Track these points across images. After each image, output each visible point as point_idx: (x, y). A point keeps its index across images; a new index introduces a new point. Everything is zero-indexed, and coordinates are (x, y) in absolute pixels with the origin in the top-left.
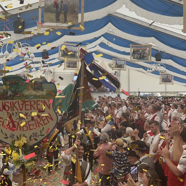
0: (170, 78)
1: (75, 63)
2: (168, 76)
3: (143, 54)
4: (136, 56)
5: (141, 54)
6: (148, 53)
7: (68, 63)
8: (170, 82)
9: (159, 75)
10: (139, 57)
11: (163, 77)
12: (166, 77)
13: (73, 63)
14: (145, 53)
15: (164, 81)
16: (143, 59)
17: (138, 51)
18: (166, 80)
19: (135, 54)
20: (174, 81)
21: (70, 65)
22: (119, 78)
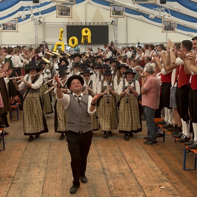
0: (173, 26)
1: (68, 10)
2: (171, 23)
7: (60, 10)
11: (165, 25)
12: (168, 24)
13: (66, 10)
15: (166, 29)
18: (169, 28)
21: (63, 12)
22: (116, 28)
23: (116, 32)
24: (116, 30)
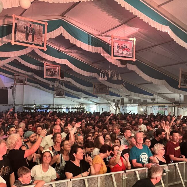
0: (62, 93)
2: (61, 91)
3: (54, 72)
4: (49, 73)
5: (52, 72)
6: (58, 71)
8: (62, 96)
9: (54, 91)
10: (51, 74)
12: (59, 92)
14: (55, 71)
15: (58, 95)
16: (54, 76)
17: (50, 69)
18: (60, 94)
19: (48, 71)
20: (65, 96)
22: (14, 91)
23: (14, 95)
24: (14, 93)
